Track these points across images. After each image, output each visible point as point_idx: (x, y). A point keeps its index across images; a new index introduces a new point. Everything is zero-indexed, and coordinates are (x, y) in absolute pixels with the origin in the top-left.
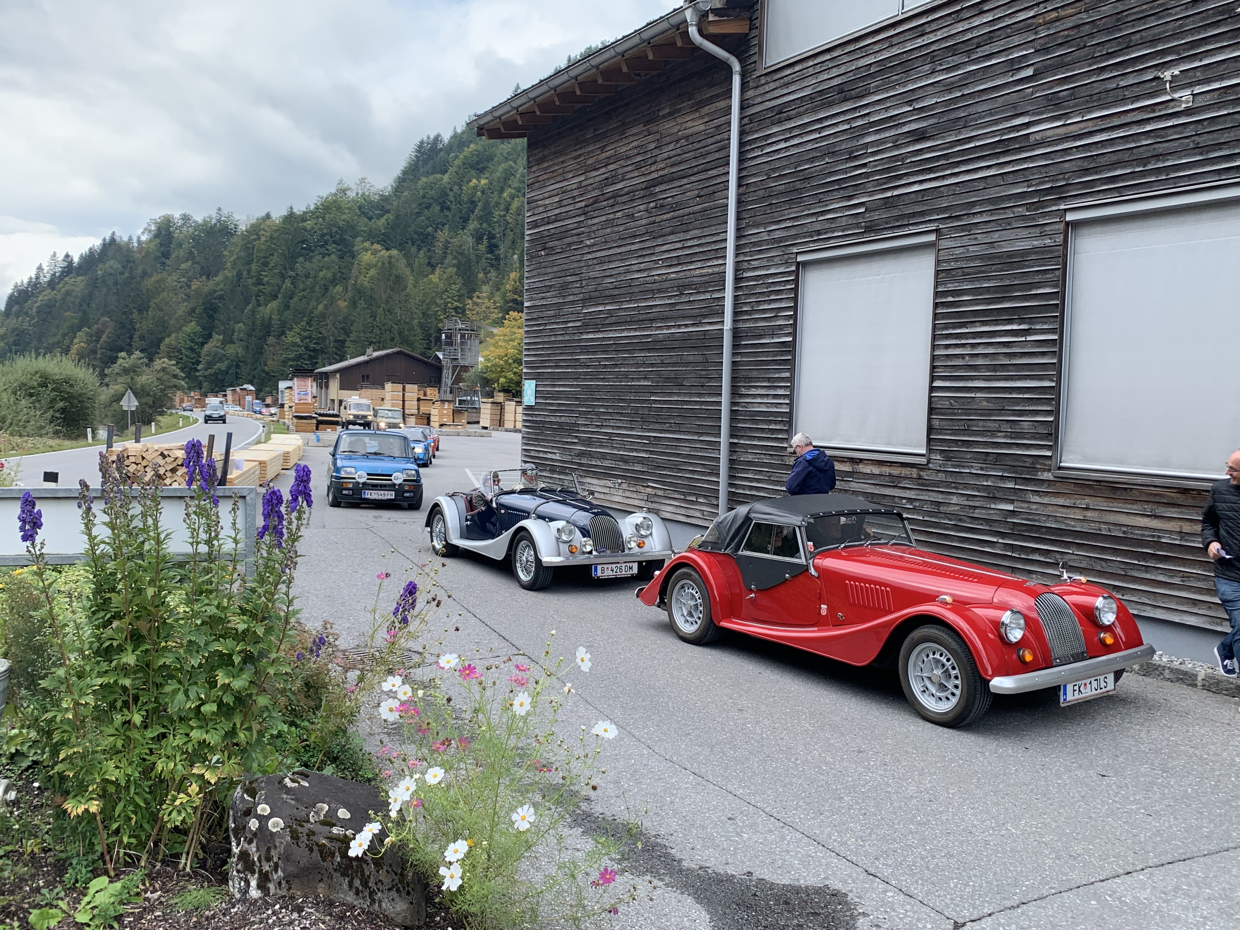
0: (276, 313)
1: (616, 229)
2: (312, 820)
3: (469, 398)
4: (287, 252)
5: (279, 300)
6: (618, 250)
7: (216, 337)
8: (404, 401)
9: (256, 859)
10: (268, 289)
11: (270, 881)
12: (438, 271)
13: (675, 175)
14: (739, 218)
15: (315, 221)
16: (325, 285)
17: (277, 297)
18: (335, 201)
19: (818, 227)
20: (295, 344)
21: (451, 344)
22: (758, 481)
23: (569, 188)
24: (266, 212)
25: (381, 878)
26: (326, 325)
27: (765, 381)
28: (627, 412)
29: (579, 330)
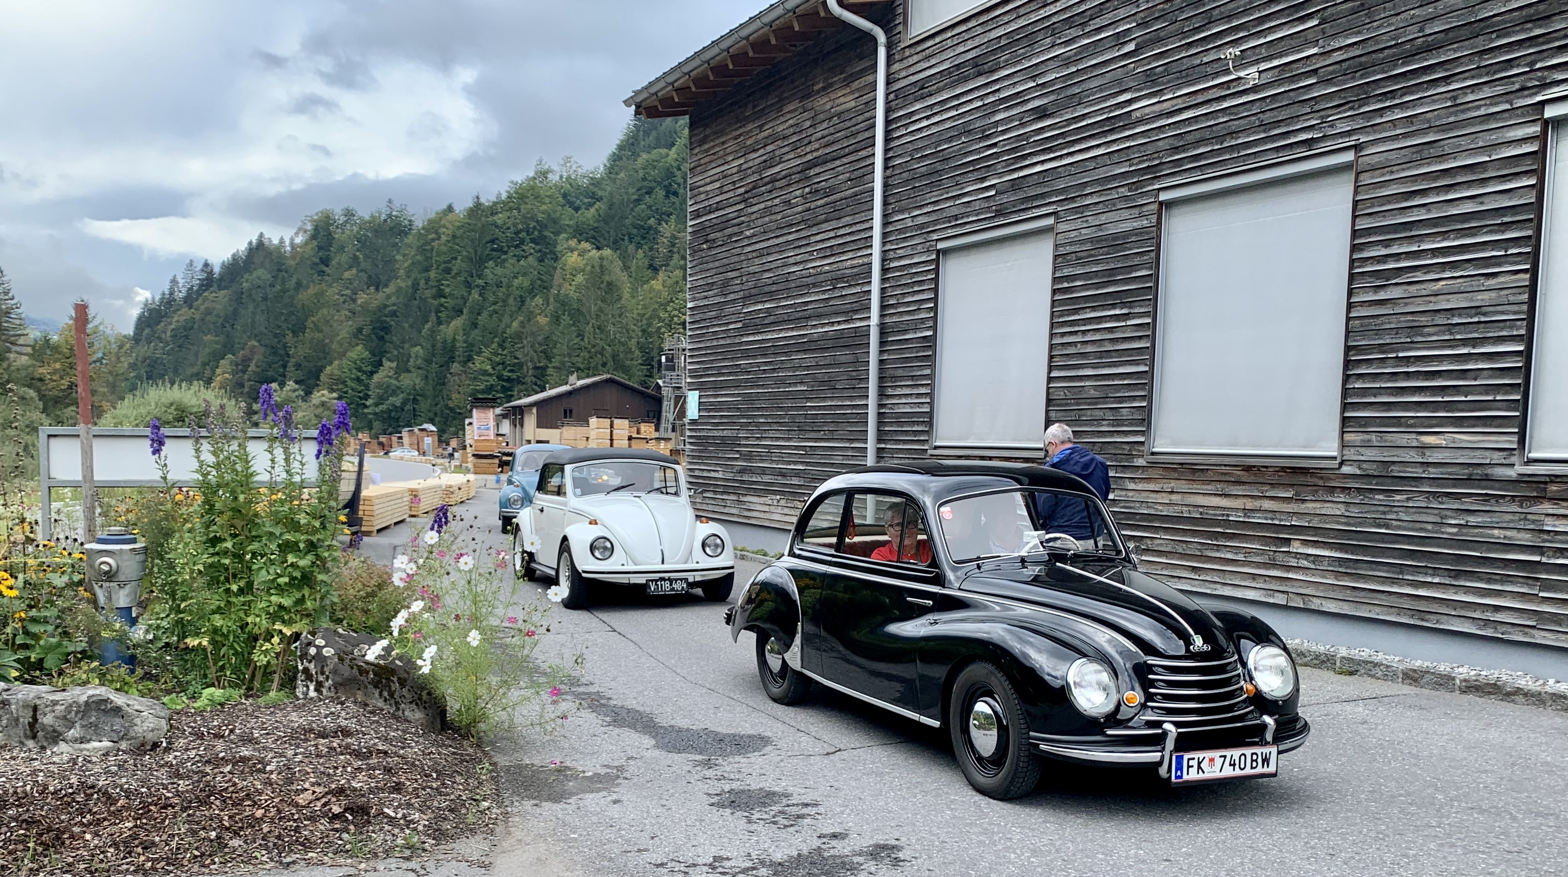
0: (461, 333)
1: (773, 217)
4: (473, 255)
5: (464, 317)
6: (777, 241)
7: (387, 364)
8: (611, 438)
10: (450, 303)
12: (662, 276)
13: (829, 157)
14: (885, 204)
15: (508, 214)
16: (521, 297)
17: (462, 312)
18: (532, 188)
19: (955, 211)
20: (485, 373)
21: (672, 368)
23: (729, 172)
24: (448, 203)
26: (523, 347)
27: (909, 380)
28: (784, 421)
29: (739, 332)
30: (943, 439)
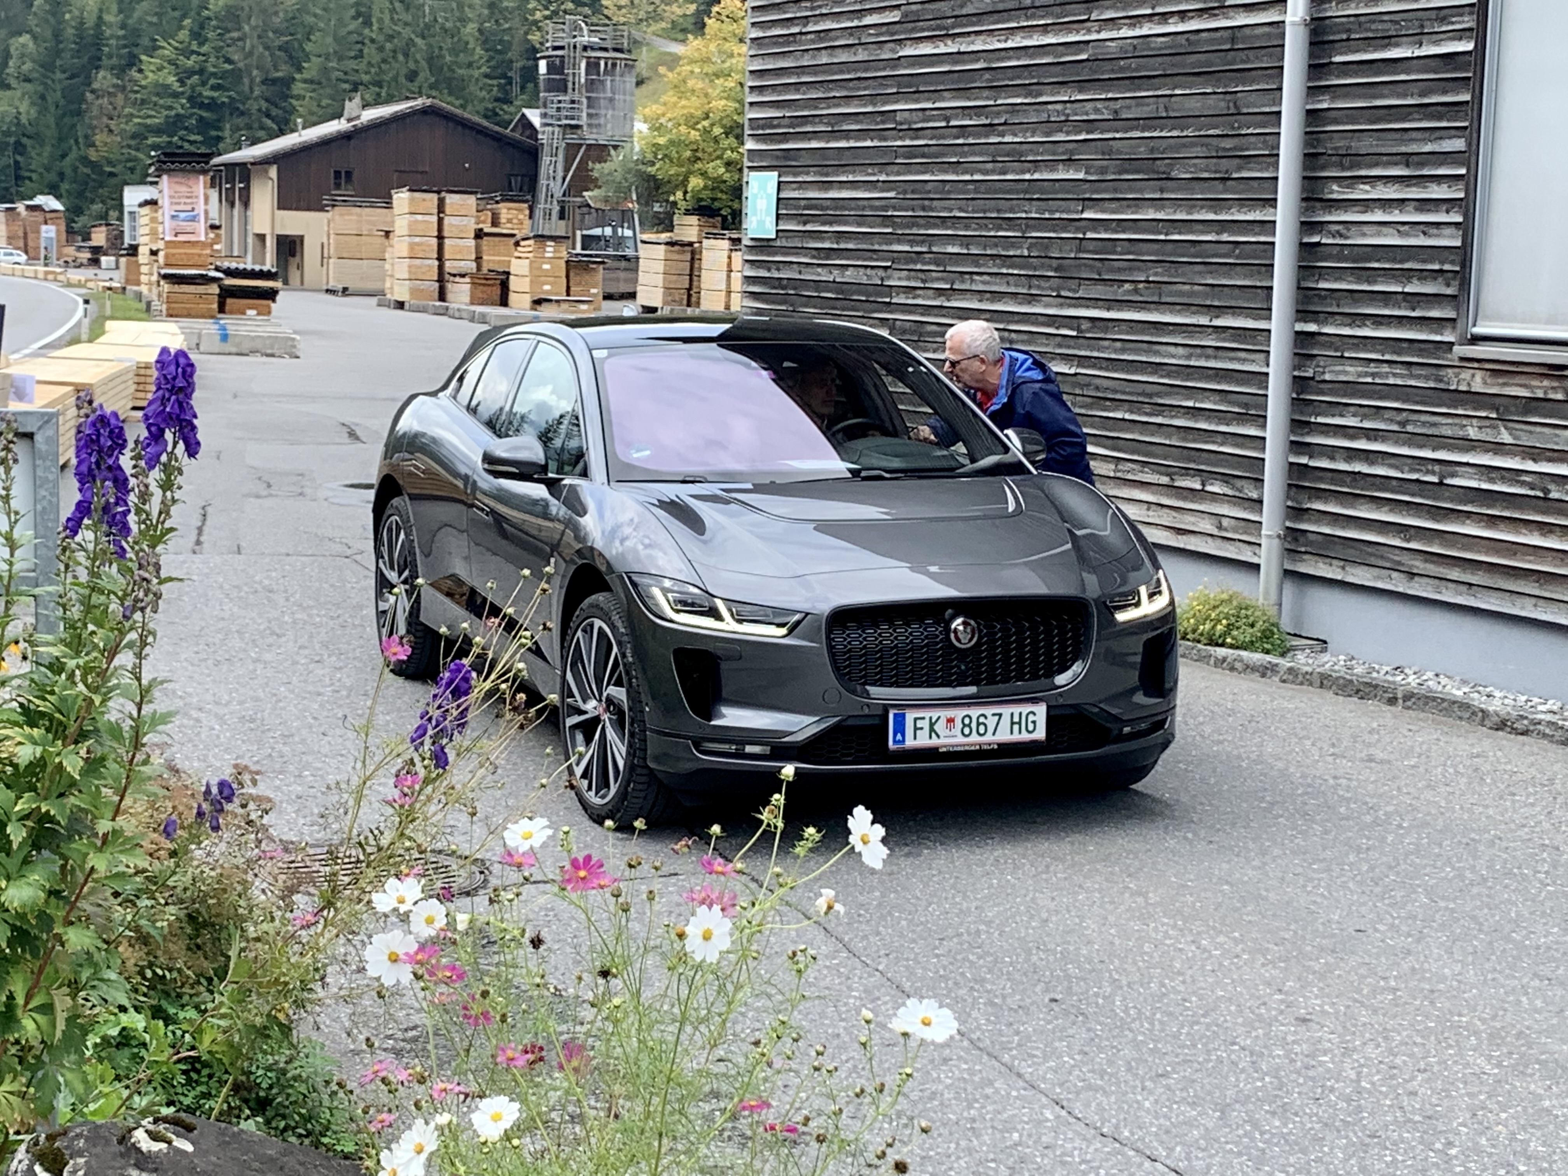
3: (608, 231)
8: (440, 237)
20: (163, 90)
21: (561, 86)
22: (1366, 434)
26: (242, 39)
27: (1396, 164)
28: (1018, 253)
29: (893, 34)
30: (1499, 318)
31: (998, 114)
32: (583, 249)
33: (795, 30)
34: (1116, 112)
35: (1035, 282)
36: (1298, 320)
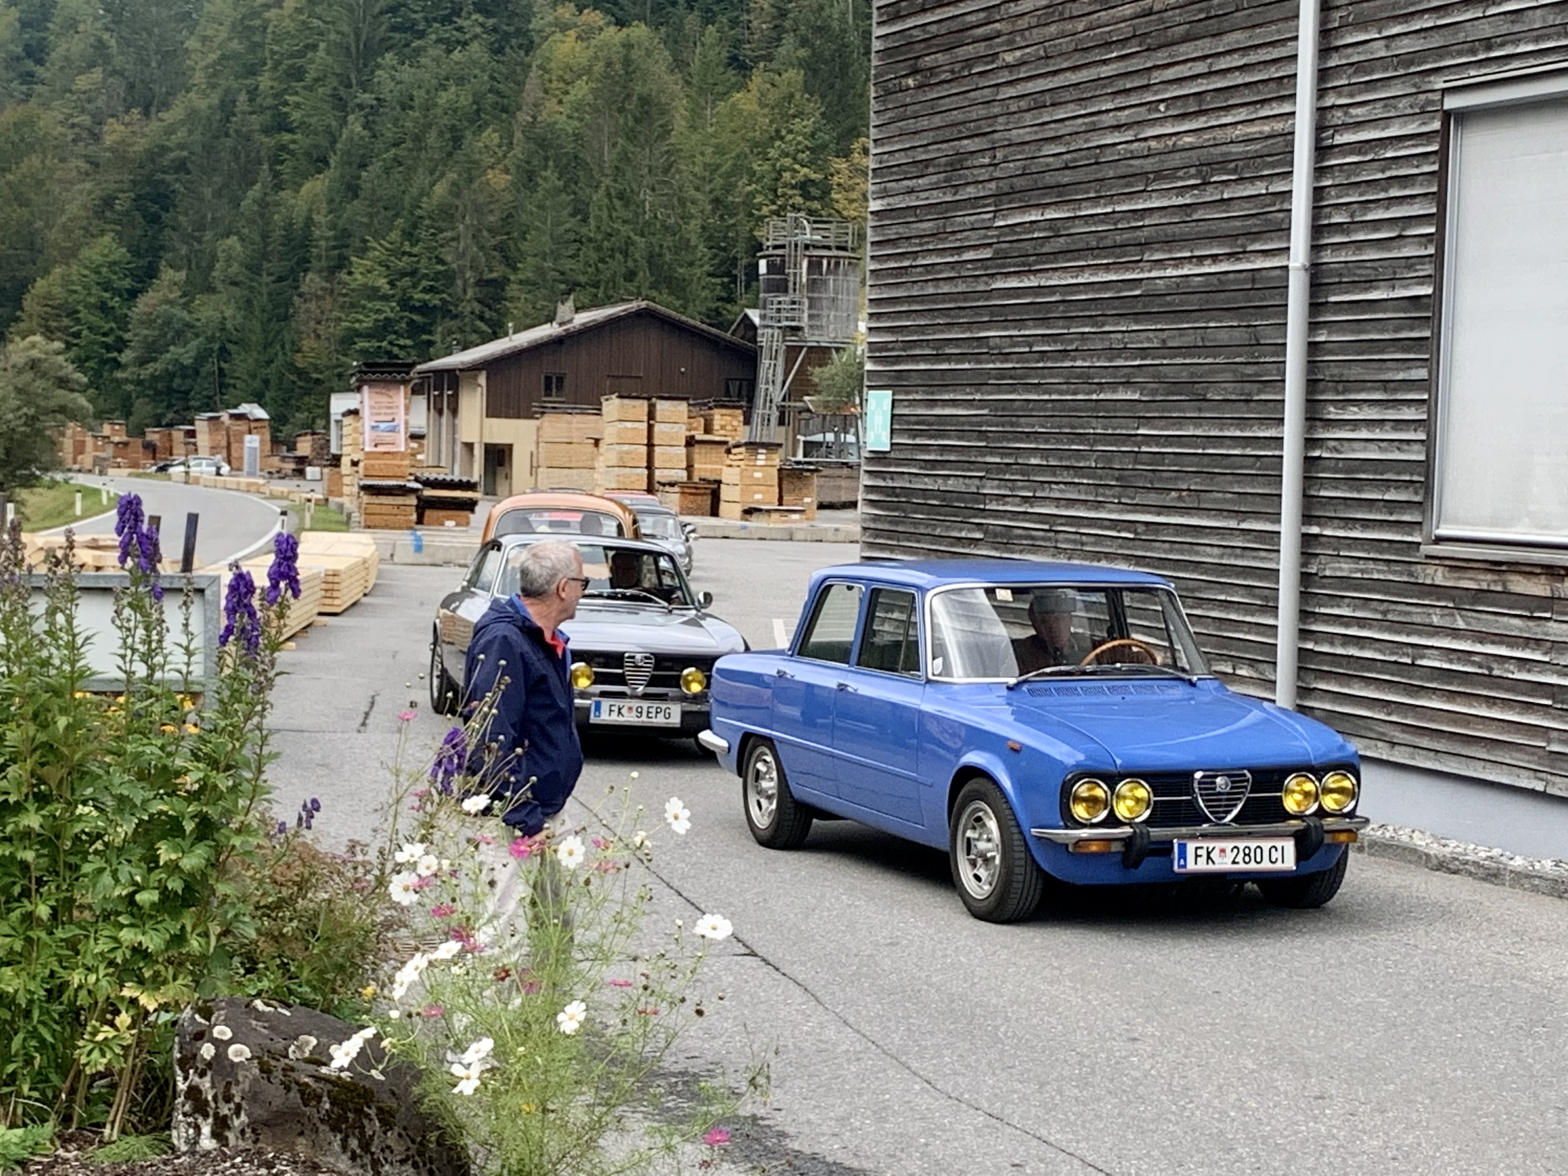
0: (324, 206)
2: (291, 1056)
3: (830, 437)
4: (351, 39)
5: (330, 172)
6: (1075, 78)
7: (165, 274)
9: (210, 1098)
10: (302, 143)
11: (229, 1128)
12: (757, 80)
14: (1323, 8)
17: (327, 163)
19: (1486, 30)
20: (373, 293)
21: (781, 287)
22: (1361, 622)
25: (389, 1142)
26: (455, 239)
27: (1377, 389)
28: (1087, 464)
29: (987, 268)
30: (1456, 521)
31: (1072, 341)
32: (805, 456)
33: (906, 264)
34: (1164, 341)
35: (1101, 490)
36: (1303, 524)
